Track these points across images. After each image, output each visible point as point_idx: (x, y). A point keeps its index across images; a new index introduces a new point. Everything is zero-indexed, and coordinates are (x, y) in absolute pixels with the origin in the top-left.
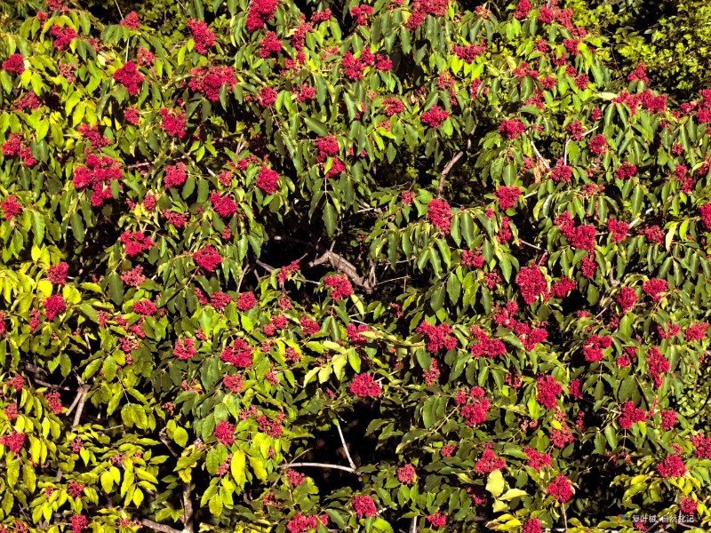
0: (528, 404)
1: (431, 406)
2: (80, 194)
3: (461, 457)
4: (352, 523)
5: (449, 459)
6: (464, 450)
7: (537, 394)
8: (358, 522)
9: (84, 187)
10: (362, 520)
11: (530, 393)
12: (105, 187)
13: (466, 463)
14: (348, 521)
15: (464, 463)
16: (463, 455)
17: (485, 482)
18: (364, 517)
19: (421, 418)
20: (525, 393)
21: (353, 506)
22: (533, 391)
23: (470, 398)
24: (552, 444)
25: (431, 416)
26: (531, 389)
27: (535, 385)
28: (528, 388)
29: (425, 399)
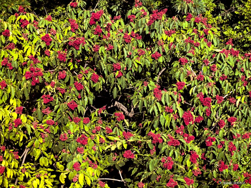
0: (187, 162)
1: (152, 163)
2: (27, 81)
6: (163, 179)
7: (190, 158)
9: (29, 79)
11: (187, 158)
12: (37, 79)
15: (163, 184)
19: (149, 167)
20: (185, 158)
22: (188, 157)
23: (167, 160)
24: (193, 174)
25: (152, 166)
26: (188, 156)
27: (189, 155)
28: (187, 156)
29: (150, 160)
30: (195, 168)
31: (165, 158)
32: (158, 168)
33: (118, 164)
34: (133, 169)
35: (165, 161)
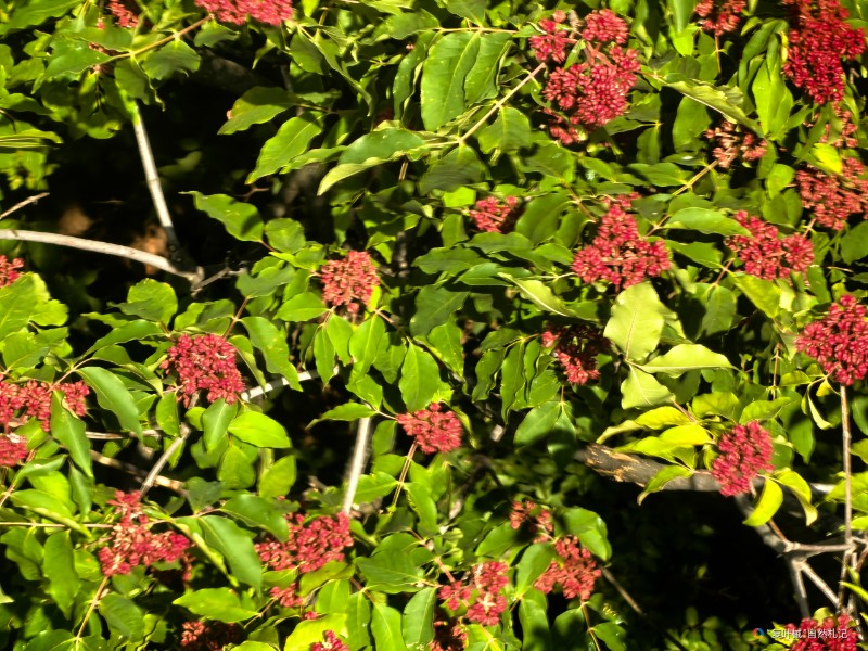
0: (755, 88)
1: (452, 62)
3: (530, 234)
4: (166, 418)
5: (491, 240)
6: (540, 214)
7: (785, 54)
8: (182, 414)
10: (195, 412)
11: (764, 52)
13: (546, 250)
14: (152, 411)
15: (539, 251)
16: (539, 230)
17: (604, 314)
18: (204, 403)
19: (416, 98)
20: (747, 51)
21: (172, 366)
22: (773, 45)
23: (582, 45)
24: (806, 215)
25: (446, 92)
26: (767, 41)
27: (782, 27)
28: (759, 36)
29: (431, 41)
30: (827, 157)
31: (567, 22)
32: (499, 104)
33: (142, 63)
34: (272, 128)
35: (569, 48)
